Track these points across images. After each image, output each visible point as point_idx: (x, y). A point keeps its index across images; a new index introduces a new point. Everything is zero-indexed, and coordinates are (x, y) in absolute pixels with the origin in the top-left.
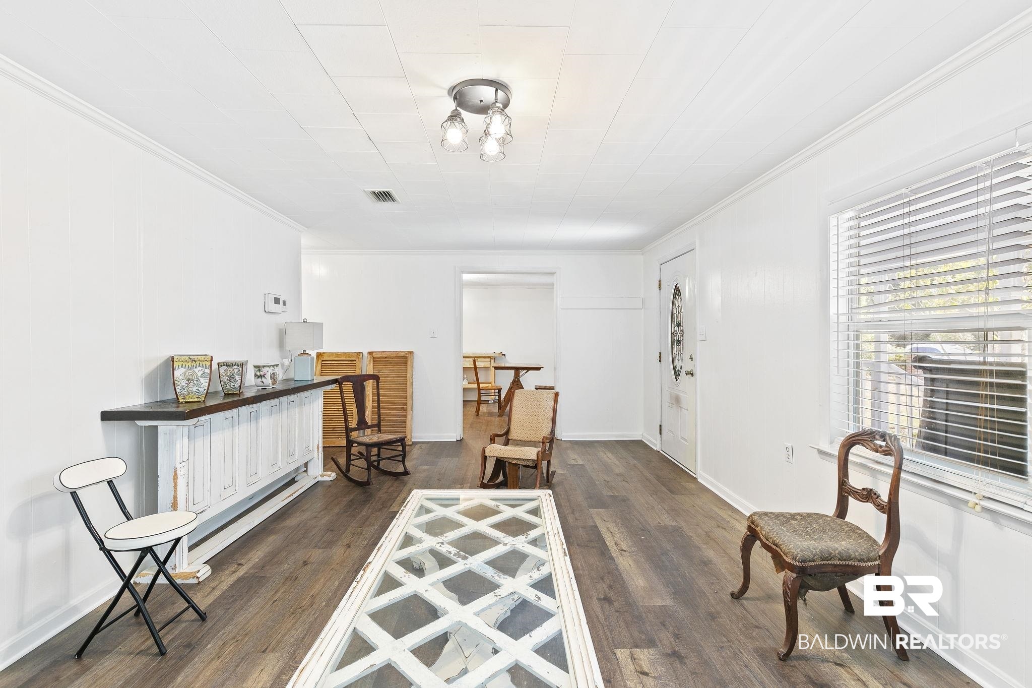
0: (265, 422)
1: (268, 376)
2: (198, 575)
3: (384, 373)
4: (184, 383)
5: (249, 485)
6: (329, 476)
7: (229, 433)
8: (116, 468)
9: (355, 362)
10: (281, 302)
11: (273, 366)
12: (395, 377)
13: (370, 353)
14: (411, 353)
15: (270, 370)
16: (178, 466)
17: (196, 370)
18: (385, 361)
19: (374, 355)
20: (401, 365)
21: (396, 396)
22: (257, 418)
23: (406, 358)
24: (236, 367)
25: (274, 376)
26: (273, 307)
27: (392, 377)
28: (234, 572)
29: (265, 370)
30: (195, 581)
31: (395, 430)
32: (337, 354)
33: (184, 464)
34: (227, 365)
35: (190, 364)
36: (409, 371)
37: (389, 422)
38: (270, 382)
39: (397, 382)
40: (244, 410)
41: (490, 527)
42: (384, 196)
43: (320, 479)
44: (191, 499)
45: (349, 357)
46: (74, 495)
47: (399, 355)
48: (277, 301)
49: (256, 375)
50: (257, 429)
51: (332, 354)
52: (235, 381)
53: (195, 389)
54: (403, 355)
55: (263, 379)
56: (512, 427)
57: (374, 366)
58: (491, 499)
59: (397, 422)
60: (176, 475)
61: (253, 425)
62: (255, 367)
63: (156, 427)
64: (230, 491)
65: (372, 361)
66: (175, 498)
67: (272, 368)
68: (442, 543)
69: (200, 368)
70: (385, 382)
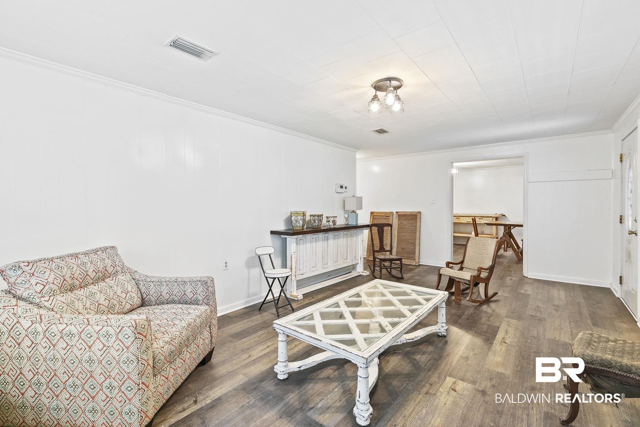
0: (331, 242)
1: (331, 221)
2: (298, 297)
3: (404, 223)
4: (295, 222)
5: (323, 268)
6: (366, 273)
7: (314, 244)
8: (271, 251)
9: (389, 217)
10: (344, 187)
11: (334, 217)
12: (410, 226)
13: (397, 212)
14: (420, 213)
15: (332, 219)
16: (293, 254)
17: (299, 217)
18: (405, 217)
19: (399, 213)
20: (413, 220)
21: (410, 237)
22: (328, 240)
23: (417, 215)
24: (316, 217)
25: (334, 221)
26: (340, 190)
27: (408, 226)
28: (310, 300)
29: (330, 218)
30: (296, 299)
31: (409, 256)
32: (380, 213)
33: (294, 253)
34: (313, 216)
35: (296, 215)
36: (418, 223)
37: (406, 251)
38: (332, 224)
39: (411, 229)
40: (321, 235)
41: (398, 300)
42: (381, 131)
43: (362, 274)
44: (298, 268)
45: (386, 214)
46: (259, 256)
47: (412, 214)
48: (342, 187)
49: (327, 221)
50: (328, 245)
51: (378, 213)
52: (316, 223)
53: (298, 225)
54: (414, 214)
55: (329, 223)
56: (465, 260)
57: (399, 219)
58: (412, 290)
59: (410, 252)
60: (291, 257)
61: (326, 242)
62: (327, 217)
63: (286, 238)
64: (314, 269)
65: (398, 217)
66: (291, 266)
67: (333, 218)
68: (369, 300)
69: (300, 217)
70: (404, 229)
